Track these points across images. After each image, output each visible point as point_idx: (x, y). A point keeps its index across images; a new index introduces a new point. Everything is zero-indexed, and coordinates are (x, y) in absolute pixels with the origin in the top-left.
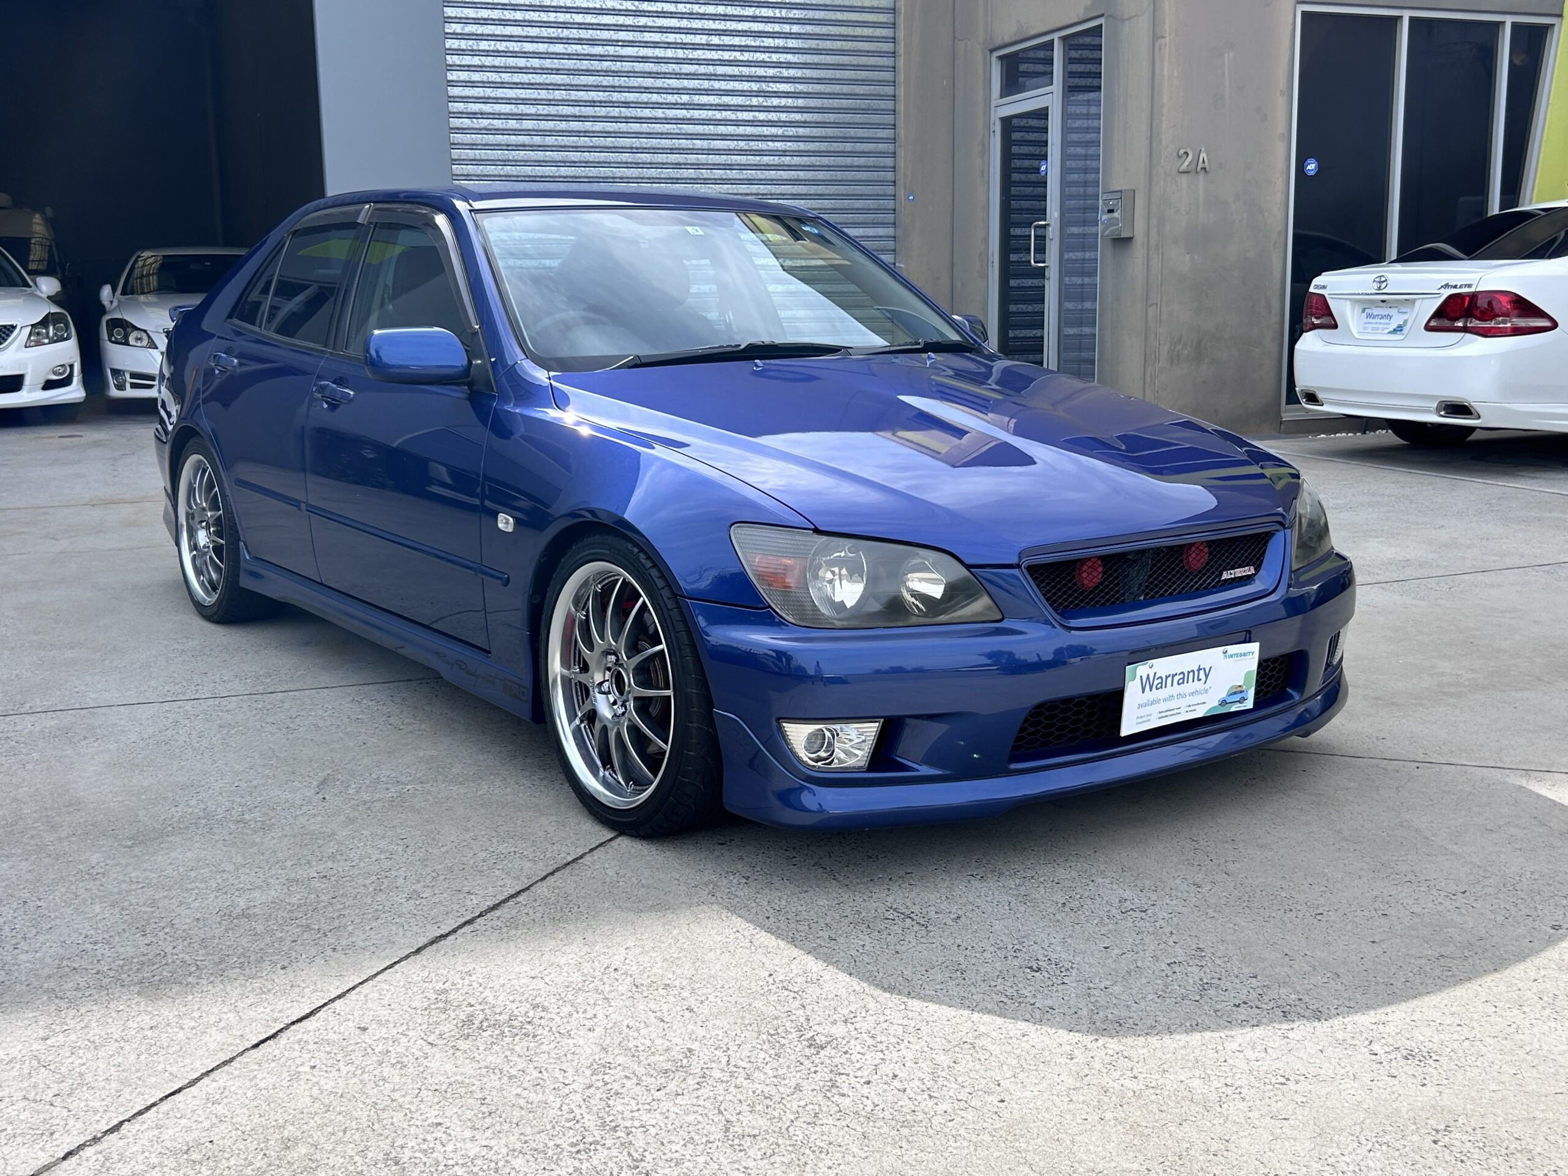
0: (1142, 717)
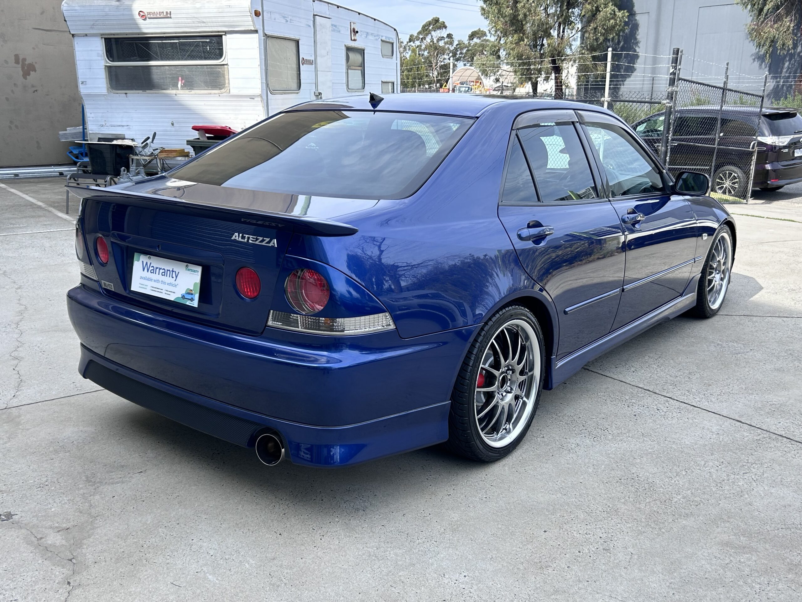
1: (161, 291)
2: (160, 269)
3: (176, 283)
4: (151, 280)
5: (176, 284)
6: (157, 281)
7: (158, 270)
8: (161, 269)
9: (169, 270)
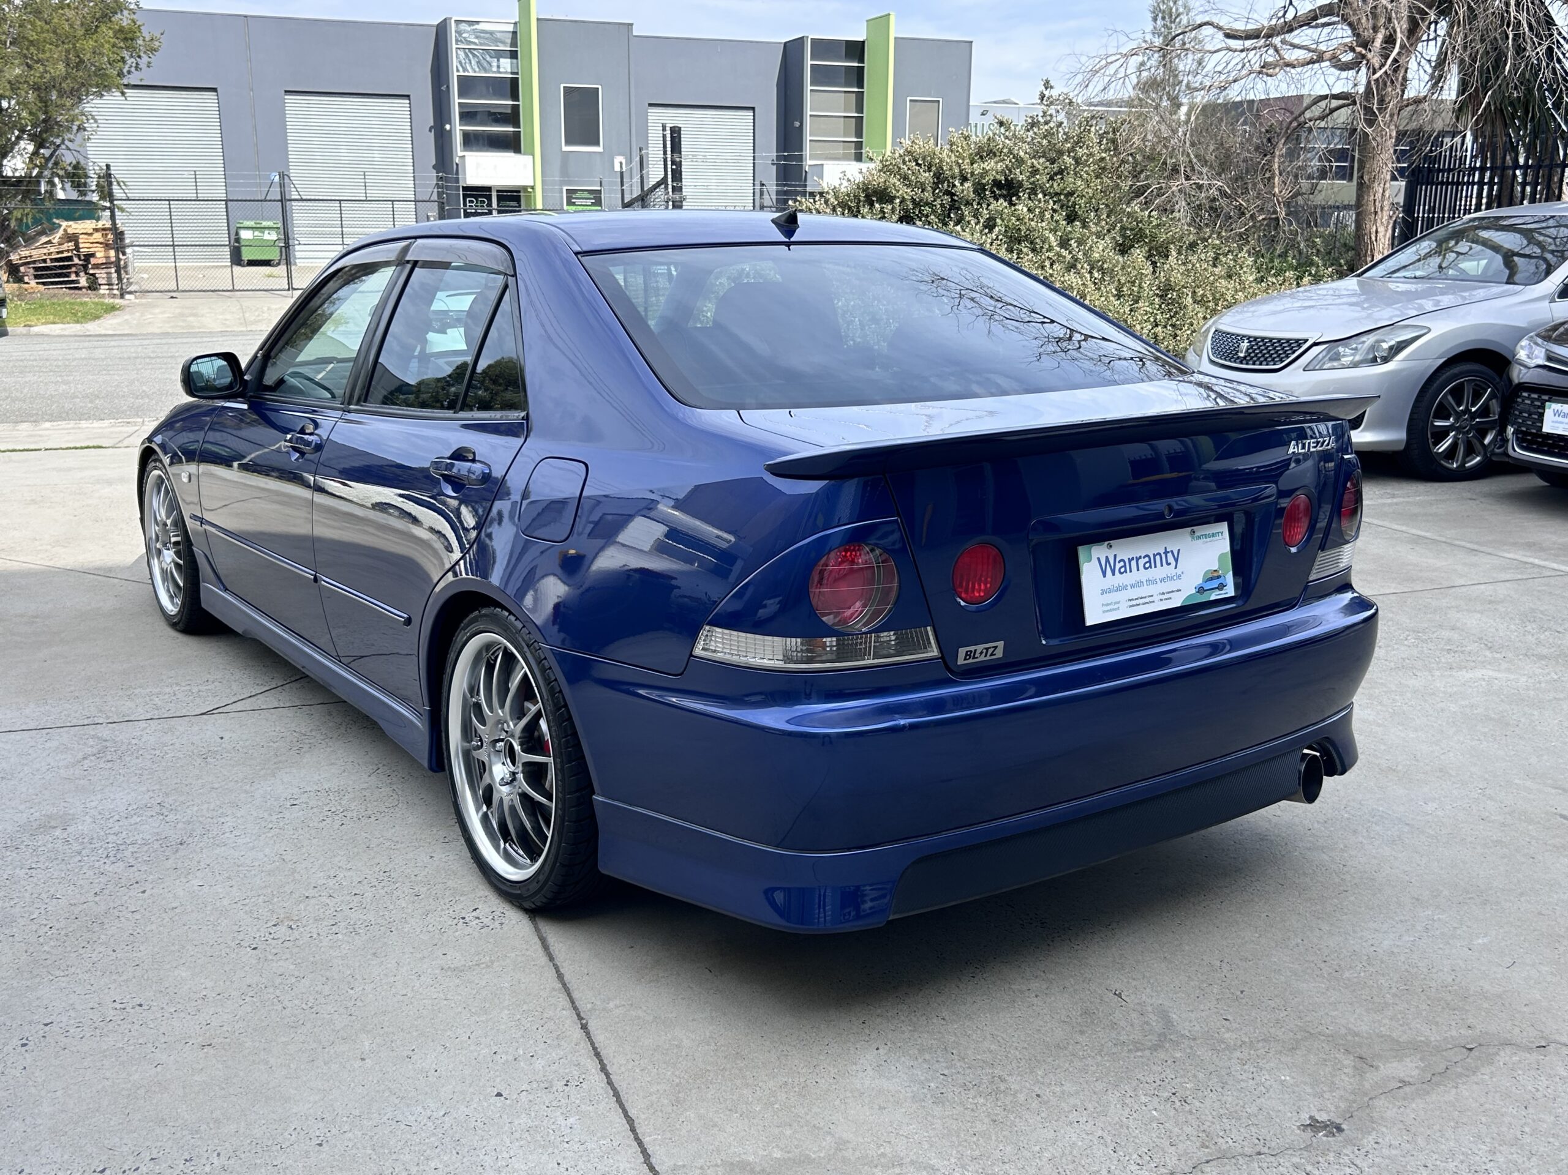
1: (1151, 599)
2: (1138, 559)
3: (1179, 571)
4: (1125, 587)
5: (1179, 573)
6: (1139, 584)
7: (1134, 563)
8: (1140, 557)
9: (1159, 554)
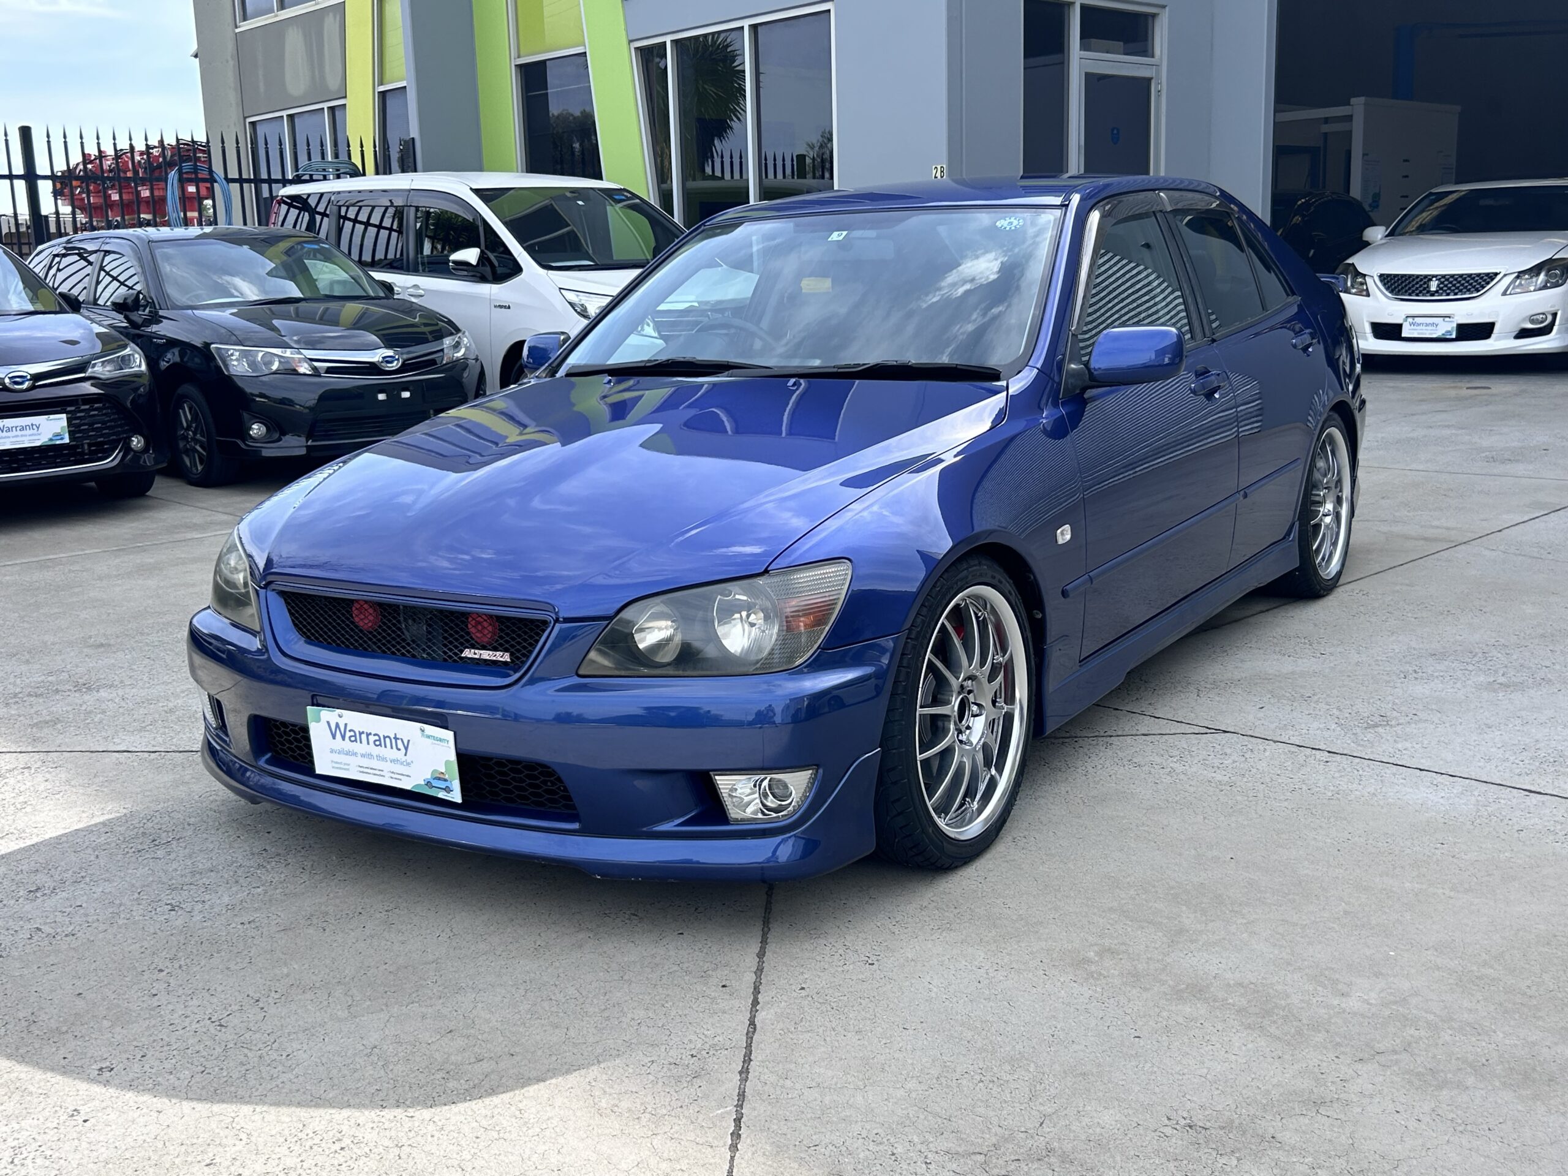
0: (337, 763)
